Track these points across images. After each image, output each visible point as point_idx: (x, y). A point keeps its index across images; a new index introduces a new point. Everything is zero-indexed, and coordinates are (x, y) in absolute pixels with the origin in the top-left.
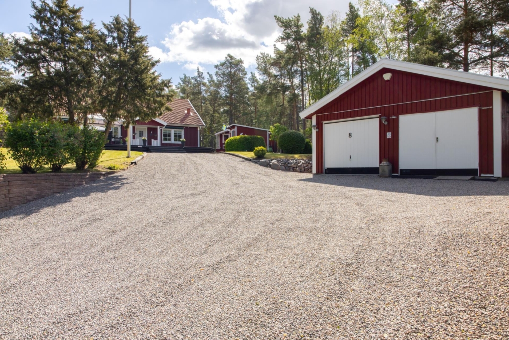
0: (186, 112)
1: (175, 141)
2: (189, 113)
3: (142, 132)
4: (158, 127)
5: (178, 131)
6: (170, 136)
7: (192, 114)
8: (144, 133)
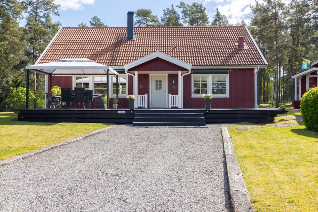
0: (237, 44)
1: (214, 93)
2: (241, 46)
3: (160, 81)
4: (180, 73)
5: (219, 77)
6: (205, 85)
7: (246, 47)
8: (162, 83)
